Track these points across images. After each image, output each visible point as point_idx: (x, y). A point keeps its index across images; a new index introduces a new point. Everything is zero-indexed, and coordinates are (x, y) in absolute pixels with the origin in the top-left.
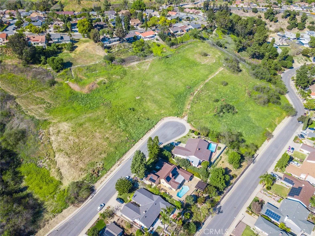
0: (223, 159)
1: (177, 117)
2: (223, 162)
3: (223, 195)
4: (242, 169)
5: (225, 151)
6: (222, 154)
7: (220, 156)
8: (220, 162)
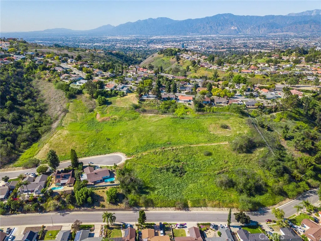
0: (105, 190)
1: (126, 155)
2: (103, 191)
3: (78, 209)
4: (115, 207)
5: (116, 186)
6: (109, 187)
7: (106, 187)
8: (101, 190)
